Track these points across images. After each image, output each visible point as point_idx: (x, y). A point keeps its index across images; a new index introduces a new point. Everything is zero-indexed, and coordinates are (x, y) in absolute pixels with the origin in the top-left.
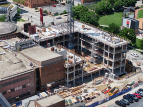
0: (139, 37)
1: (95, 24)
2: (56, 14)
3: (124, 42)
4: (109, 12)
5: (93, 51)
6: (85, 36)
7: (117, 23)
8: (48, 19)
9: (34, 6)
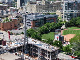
0: (64, 45)
1: (39, 39)
2: (18, 34)
3: (56, 48)
4: (47, 32)
5: (39, 54)
6: (34, 46)
8: (13, 37)
9: (5, 30)
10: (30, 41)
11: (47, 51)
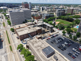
0: (56, 25)
1: (47, 23)
2: (40, 21)
3: (53, 26)
4: (50, 20)
5: (47, 28)
6: (46, 25)
7: (51, 23)
8: (39, 22)
9: (36, 19)
10: (44, 23)
11: (49, 27)
